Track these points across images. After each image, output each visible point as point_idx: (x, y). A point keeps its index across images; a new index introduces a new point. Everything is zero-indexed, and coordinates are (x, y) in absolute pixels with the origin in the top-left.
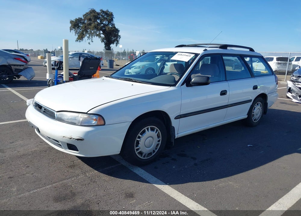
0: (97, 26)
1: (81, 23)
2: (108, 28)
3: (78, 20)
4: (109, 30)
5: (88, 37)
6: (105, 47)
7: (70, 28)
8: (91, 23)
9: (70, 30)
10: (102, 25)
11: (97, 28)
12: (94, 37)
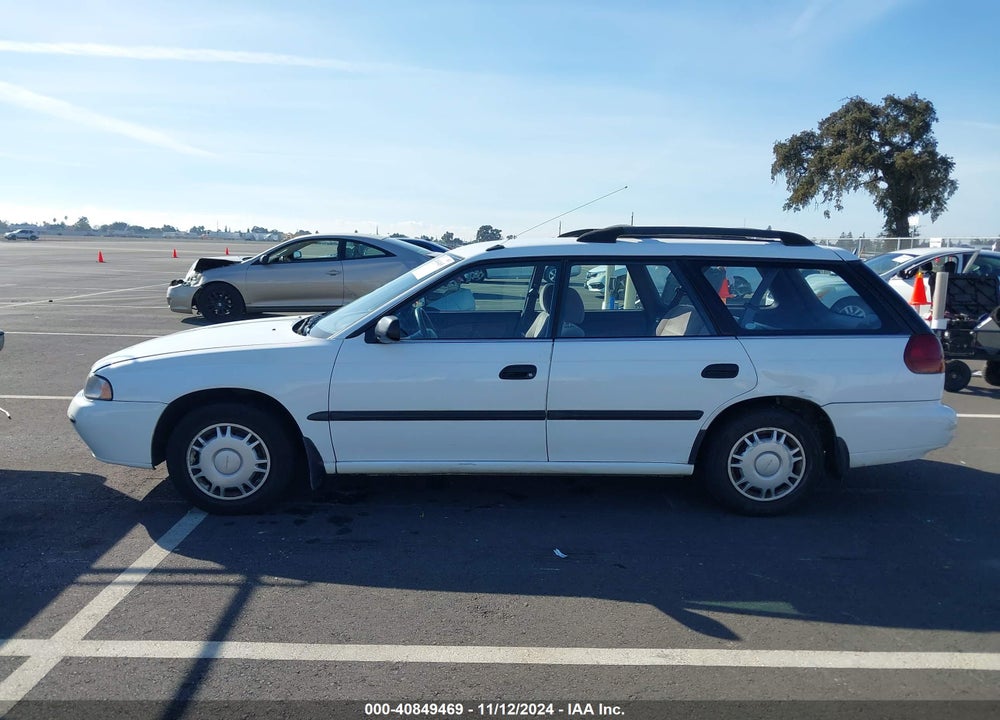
0: (864, 154)
1: (808, 148)
2: (904, 158)
3: (799, 139)
4: (907, 164)
5: (826, 194)
6: (889, 223)
7: (774, 166)
8: (843, 146)
9: (771, 174)
10: (887, 148)
11: (860, 160)
12: (844, 193)
